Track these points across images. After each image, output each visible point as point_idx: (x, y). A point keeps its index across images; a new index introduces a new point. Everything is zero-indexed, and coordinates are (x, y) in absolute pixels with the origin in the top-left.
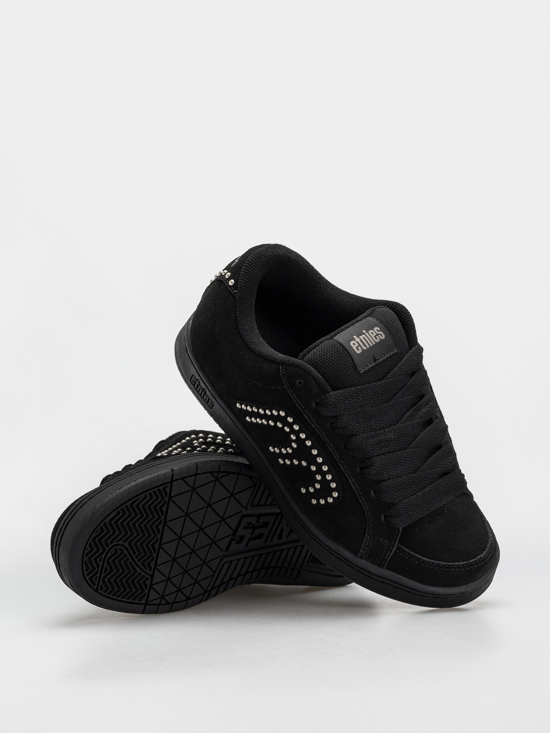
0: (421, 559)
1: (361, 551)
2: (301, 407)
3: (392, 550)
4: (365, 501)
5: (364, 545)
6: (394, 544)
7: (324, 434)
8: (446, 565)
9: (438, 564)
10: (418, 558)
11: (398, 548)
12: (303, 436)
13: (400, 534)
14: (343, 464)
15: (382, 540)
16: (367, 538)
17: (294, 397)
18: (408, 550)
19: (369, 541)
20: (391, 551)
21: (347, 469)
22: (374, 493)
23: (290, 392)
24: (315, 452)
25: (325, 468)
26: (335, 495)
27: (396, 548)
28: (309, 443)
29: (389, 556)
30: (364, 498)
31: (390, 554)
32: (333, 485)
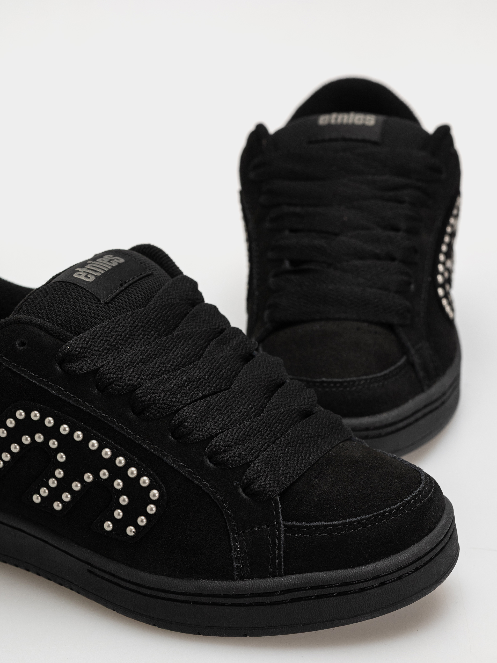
0: (330, 525)
1: (236, 565)
2: (41, 381)
3: (280, 534)
4: (203, 481)
5: (234, 552)
6: (278, 523)
7: (95, 407)
8: (371, 517)
9: (359, 522)
10: (325, 526)
11: (288, 529)
12: (65, 429)
13: (280, 506)
14: (144, 440)
15: (258, 528)
16: (234, 538)
17: (24, 372)
18: (304, 524)
19: (240, 542)
20: (279, 539)
21: (153, 445)
22: (210, 462)
23: (14, 367)
24: (94, 444)
25: (121, 461)
26: (155, 494)
27: (285, 531)
28: (78, 436)
29: (279, 548)
30: (199, 475)
31: (280, 543)
32: (145, 481)
